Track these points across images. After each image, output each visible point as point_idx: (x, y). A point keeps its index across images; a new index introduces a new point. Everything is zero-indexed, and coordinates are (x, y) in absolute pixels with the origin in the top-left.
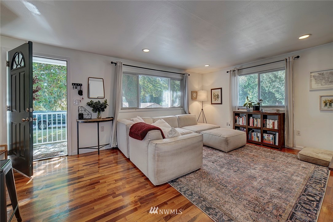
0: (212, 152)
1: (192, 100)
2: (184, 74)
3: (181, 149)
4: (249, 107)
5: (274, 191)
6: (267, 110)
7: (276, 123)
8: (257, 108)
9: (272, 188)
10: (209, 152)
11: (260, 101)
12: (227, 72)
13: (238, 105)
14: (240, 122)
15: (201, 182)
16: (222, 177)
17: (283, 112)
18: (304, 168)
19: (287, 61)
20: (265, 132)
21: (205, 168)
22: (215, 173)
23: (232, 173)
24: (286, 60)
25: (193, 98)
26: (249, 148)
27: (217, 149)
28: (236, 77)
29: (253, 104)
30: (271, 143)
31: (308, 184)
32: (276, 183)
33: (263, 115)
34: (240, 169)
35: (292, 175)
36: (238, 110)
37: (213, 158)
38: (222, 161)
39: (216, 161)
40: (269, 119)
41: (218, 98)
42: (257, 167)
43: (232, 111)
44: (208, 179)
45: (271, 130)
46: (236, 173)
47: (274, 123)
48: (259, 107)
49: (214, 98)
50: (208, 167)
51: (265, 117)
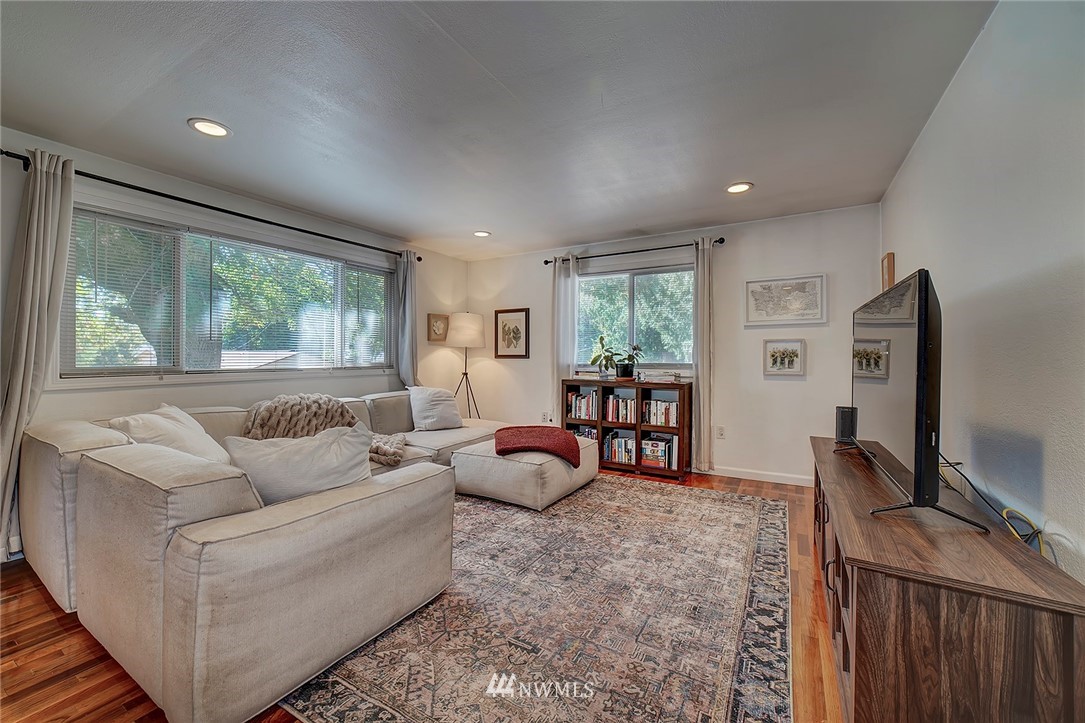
0: (493, 518)
1: (429, 344)
2: (400, 255)
3: (351, 540)
4: (607, 368)
5: (680, 625)
6: (650, 376)
7: (673, 408)
8: (626, 371)
9: (675, 615)
10: (483, 516)
11: (634, 349)
12: (546, 262)
13: (575, 362)
14: (580, 410)
15: (441, 655)
16: (522, 611)
17: (688, 381)
18: (739, 525)
19: (697, 249)
20: (646, 435)
21: (461, 586)
22: (499, 598)
23: (556, 587)
24: (697, 244)
25: (433, 336)
26: (606, 486)
27: (511, 504)
28: (569, 280)
29: (616, 359)
30: (662, 465)
31: (754, 573)
32: (683, 593)
33: (643, 389)
34: (581, 564)
35: (717, 555)
36: (575, 377)
37: (498, 536)
38: (524, 546)
39: (504, 550)
40: (657, 401)
41: (517, 338)
42: (629, 549)
43: (558, 378)
44: (471, 632)
45: (658, 429)
46: (570, 582)
47: (667, 410)
48: (633, 366)
49: (504, 340)
50: (474, 581)
51: (645, 394)
